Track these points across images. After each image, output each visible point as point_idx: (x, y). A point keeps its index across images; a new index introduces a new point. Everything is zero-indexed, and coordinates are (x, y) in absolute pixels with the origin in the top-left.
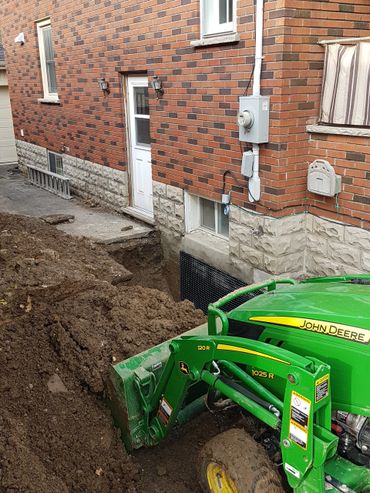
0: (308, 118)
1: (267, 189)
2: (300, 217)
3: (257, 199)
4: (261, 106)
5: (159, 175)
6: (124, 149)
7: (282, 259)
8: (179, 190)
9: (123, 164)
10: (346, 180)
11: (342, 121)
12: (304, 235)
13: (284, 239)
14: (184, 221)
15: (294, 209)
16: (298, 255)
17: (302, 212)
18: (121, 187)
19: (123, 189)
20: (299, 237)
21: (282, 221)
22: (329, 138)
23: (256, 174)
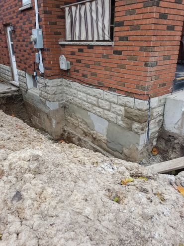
0: (59, 39)
1: (45, 68)
2: (60, 80)
3: (43, 72)
4: (38, 33)
5: (18, 67)
6: (8, 57)
7: (53, 96)
8: (24, 72)
9: (9, 64)
10: (71, 64)
11: (70, 39)
12: (62, 87)
13: (53, 88)
14: (27, 84)
15: (57, 77)
16: (61, 95)
19: (10, 74)
20: (60, 88)
21: (51, 81)
22: (66, 47)
23: (41, 62)
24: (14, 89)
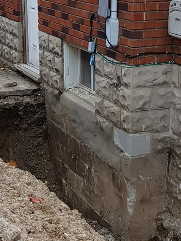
1: (124, 33)
2: (163, 67)
5: (44, 25)
7: (138, 115)
8: (58, 40)
9: (18, 14)
12: (169, 90)
14: (62, 76)
15: (156, 58)
16: (161, 113)
17: (166, 62)
18: (16, 40)
20: (162, 91)
21: (137, 70)
23: (114, 15)
24: (23, 86)
